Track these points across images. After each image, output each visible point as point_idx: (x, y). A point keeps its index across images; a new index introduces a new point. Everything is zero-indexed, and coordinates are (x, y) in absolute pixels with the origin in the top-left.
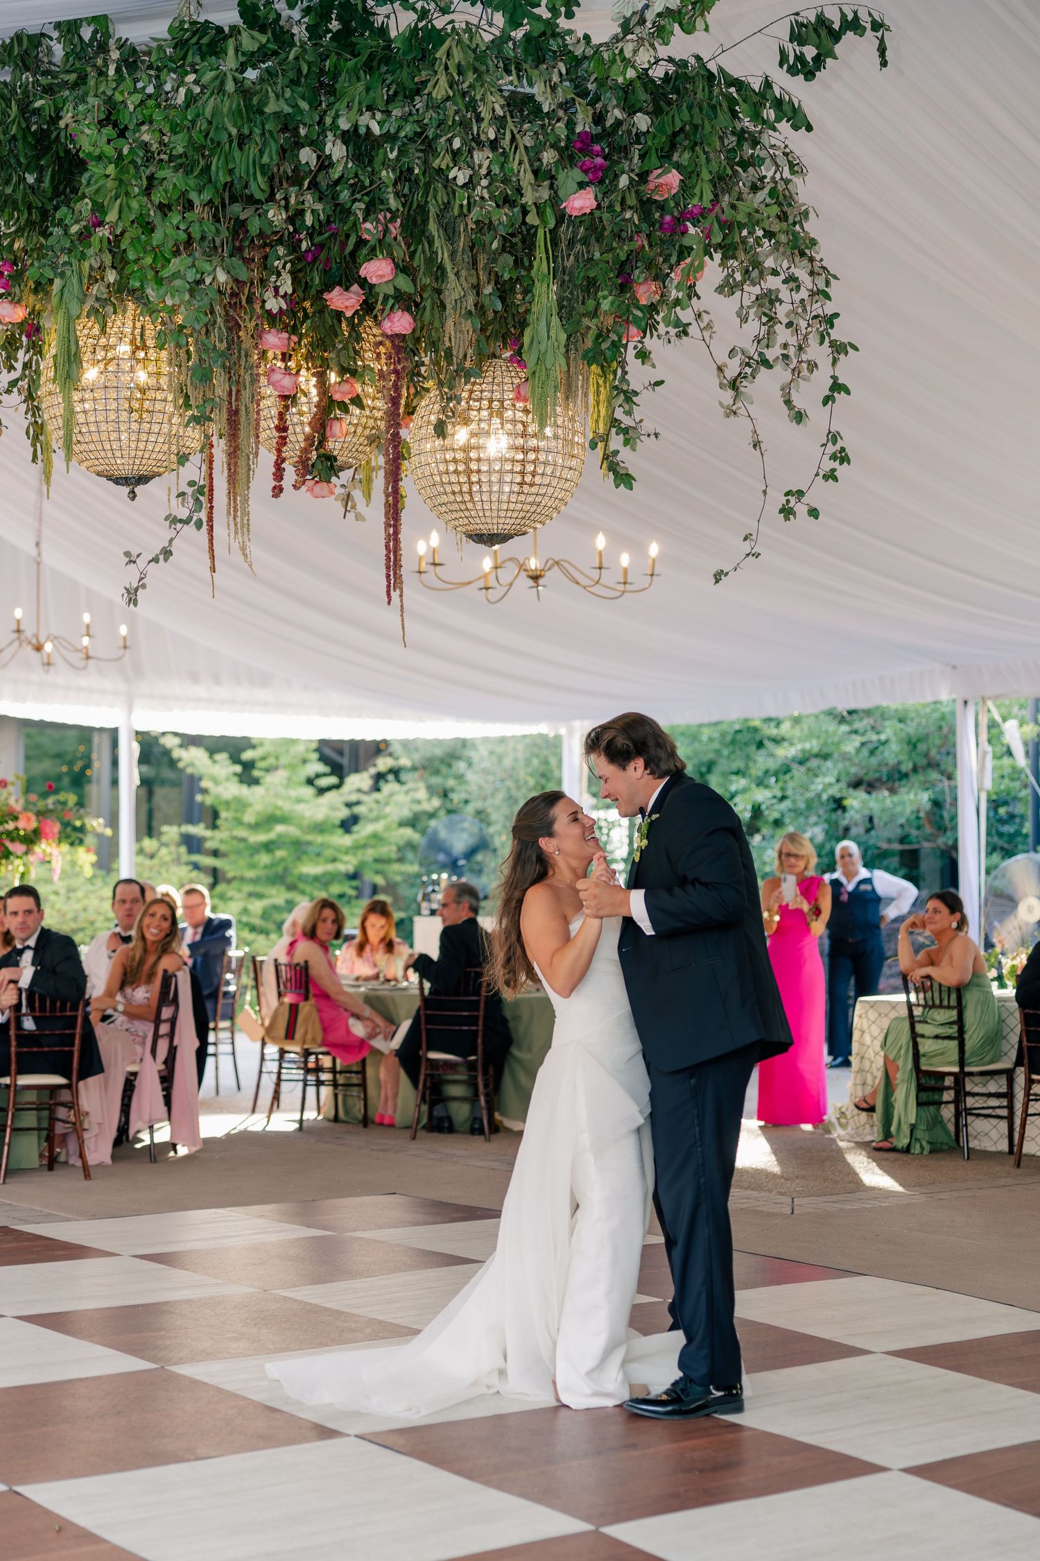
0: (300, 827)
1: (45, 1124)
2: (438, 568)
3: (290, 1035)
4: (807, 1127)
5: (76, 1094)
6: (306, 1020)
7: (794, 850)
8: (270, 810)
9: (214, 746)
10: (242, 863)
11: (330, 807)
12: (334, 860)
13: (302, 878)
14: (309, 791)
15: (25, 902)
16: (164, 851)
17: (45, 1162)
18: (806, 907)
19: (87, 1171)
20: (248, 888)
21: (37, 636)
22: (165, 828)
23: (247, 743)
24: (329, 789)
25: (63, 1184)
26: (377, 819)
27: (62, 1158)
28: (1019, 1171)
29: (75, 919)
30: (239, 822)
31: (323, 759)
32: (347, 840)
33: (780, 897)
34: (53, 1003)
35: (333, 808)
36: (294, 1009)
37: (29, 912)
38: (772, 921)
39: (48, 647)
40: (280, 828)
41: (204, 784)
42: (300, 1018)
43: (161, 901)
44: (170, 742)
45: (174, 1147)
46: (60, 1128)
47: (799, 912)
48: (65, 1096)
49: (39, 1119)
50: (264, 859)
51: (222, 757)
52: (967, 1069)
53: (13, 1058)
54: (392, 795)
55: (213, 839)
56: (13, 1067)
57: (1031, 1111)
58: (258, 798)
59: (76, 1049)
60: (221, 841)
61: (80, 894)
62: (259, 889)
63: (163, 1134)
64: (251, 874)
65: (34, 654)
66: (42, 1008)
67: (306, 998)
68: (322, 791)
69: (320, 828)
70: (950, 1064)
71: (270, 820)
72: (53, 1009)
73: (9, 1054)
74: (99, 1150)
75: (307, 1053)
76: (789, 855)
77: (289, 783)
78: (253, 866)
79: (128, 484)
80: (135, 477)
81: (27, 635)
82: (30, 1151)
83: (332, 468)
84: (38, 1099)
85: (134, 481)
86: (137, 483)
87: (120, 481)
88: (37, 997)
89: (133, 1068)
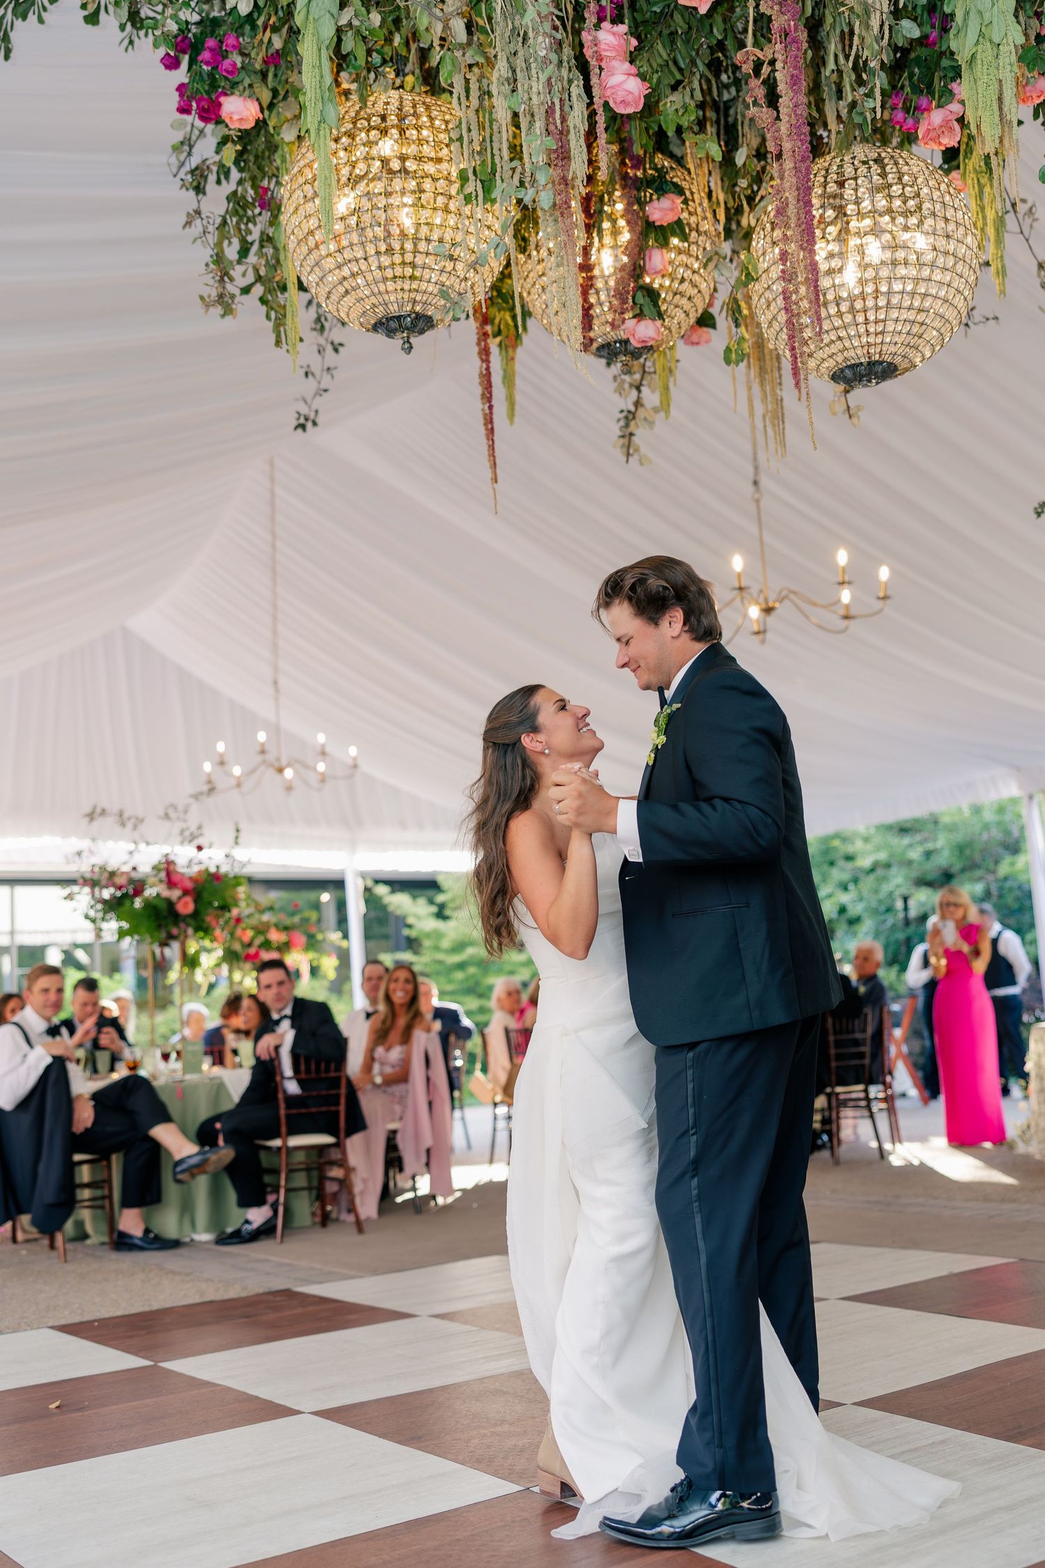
1: (315, 1183)
4: (991, 1144)
5: (344, 1153)
7: (953, 900)
8: (459, 938)
15: (277, 974)
17: (318, 1219)
18: (966, 948)
19: (360, 1226)
21: (278, 759)
25: (339, 1239)
27: (334, 1215)
30: (437, 948)
37: (282, 983)
38: (938, 966)
39: (289, 773)
41: (410, 920)
44: (381, 891)
45: (434, 1197)
46: (331, 1188)
47: (959, 953)
48: (335, 1155)
49: (309, 1179)
50: (459, 975)
51: (421, 900)
53: (283, 1120)
56: (284, 1130)
58: (451, 930)
59: (342, 1108)
60: (426, 965)
63: (424, 1185)
65: (277, 776)
66: (308, 1071)
71: (460, 946)
72: (318, 1071)
73: (278, 1118)
74: (368, 1206)
78: (450, 981)
79: (402, 328)
80: (409, 315)
81: (270, 757)
82: (304, 1207)
83: (656, 305)
84: (307, 1159)
85: (409, 323)
86: (414, 329)
87: (392, 323)
88: (302, 1061)
89: (392, 1126)
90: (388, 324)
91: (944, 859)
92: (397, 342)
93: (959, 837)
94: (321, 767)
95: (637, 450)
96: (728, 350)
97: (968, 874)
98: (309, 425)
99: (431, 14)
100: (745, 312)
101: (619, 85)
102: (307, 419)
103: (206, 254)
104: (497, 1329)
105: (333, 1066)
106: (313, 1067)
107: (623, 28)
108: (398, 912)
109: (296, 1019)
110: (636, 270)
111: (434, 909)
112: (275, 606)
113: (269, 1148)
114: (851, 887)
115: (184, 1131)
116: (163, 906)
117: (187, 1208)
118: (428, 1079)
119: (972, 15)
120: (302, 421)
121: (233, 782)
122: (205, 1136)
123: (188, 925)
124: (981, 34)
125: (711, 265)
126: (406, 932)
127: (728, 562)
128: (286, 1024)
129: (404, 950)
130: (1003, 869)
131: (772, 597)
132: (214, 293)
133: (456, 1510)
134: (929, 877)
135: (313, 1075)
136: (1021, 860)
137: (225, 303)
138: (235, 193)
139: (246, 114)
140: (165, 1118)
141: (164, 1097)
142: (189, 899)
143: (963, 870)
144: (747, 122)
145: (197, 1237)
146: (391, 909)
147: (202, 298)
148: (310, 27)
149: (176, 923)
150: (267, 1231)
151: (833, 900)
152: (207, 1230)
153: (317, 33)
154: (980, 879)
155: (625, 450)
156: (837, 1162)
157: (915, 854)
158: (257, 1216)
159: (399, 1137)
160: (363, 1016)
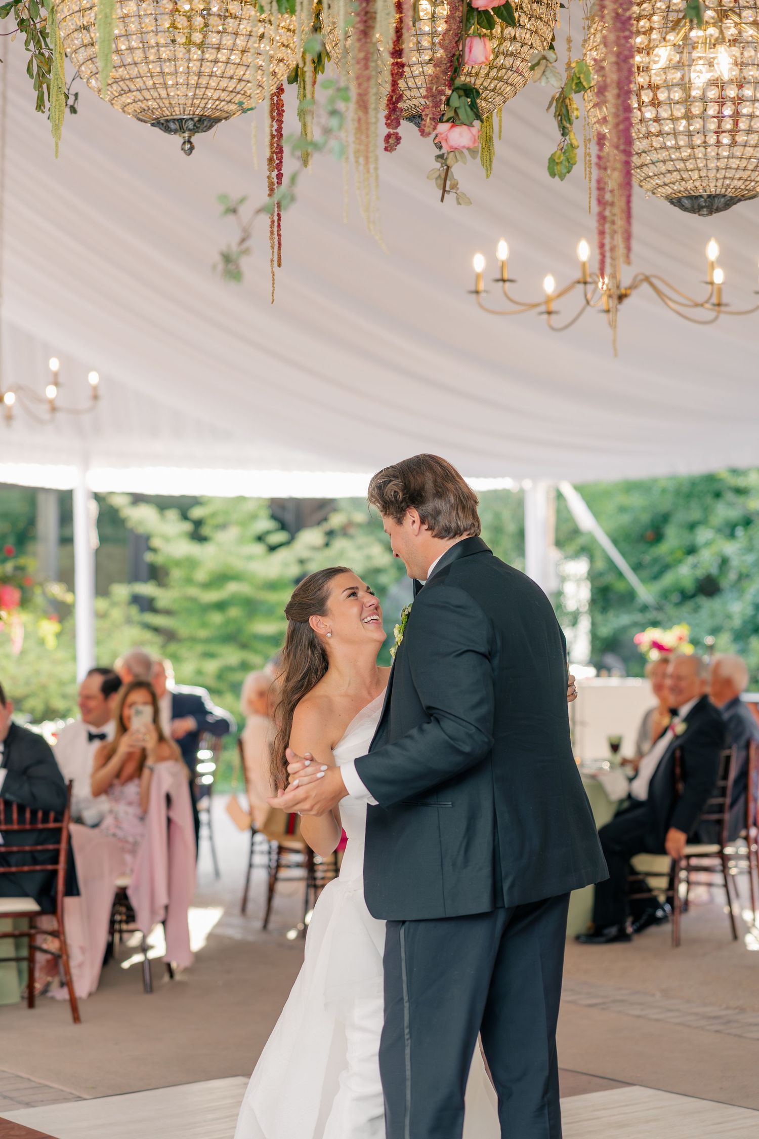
0: (253, 586)
1: (24, 955)
2: (507, 284)
8: (220, 568)
9: (162, 504)
10: (193, 622)
11: (282, 564)
13: (256, 637)
14: (259, 549)
16: (114, 612)
17: (24, 998)
20: (200, 648)
22: (114, 588)
23: (196, 501)
24: (281, 545)
25: (47, 1029)
27: (43, 993)
29: (27, 683)
30: (189, 581)
31: (274, 517)
34: (34, 813)
35: (286, 565)
39: (9, 399)
40: (232, 588)
41: (155, 542)
44: (119, 502)
46: (43, 960)
49: (18, 947)
50: (216, 618)
51: (172, 515)
54: (344, 551)
55: (163, 597)
58: (210, 556)
60: (173, 600)
62: (214, 648)
64: (203, 633)
68: (273, 548)
69: (274, 586)
71: (221, 579)
72: (34, 820)
77: (241, 540)
78: (204, 625)
79: (182, 129)
80: (192, 119)
83: (473, 106)
84: (15, 926)
85: (190, 125)
86: (196, 129)
87: (172, 126)
89: (121, 882)
90: (165, 125)
92: (176, 140)
94: (51, 392)
95: (455, 186)
96: (552, 161)
105: (52, 815)
106: (28, 815)
108: (141, 530)
110: (453, 64)
111: (187, 527)
114: (740, 532)
118: (169, 821)
126: (149, 557)
129: (145, 581)
135: (28, 827)
146: (130, 524)
151: (714, 548)
155: (441, 182)
156: (677, 942)
159: (130, 892)
160: (84, 736)
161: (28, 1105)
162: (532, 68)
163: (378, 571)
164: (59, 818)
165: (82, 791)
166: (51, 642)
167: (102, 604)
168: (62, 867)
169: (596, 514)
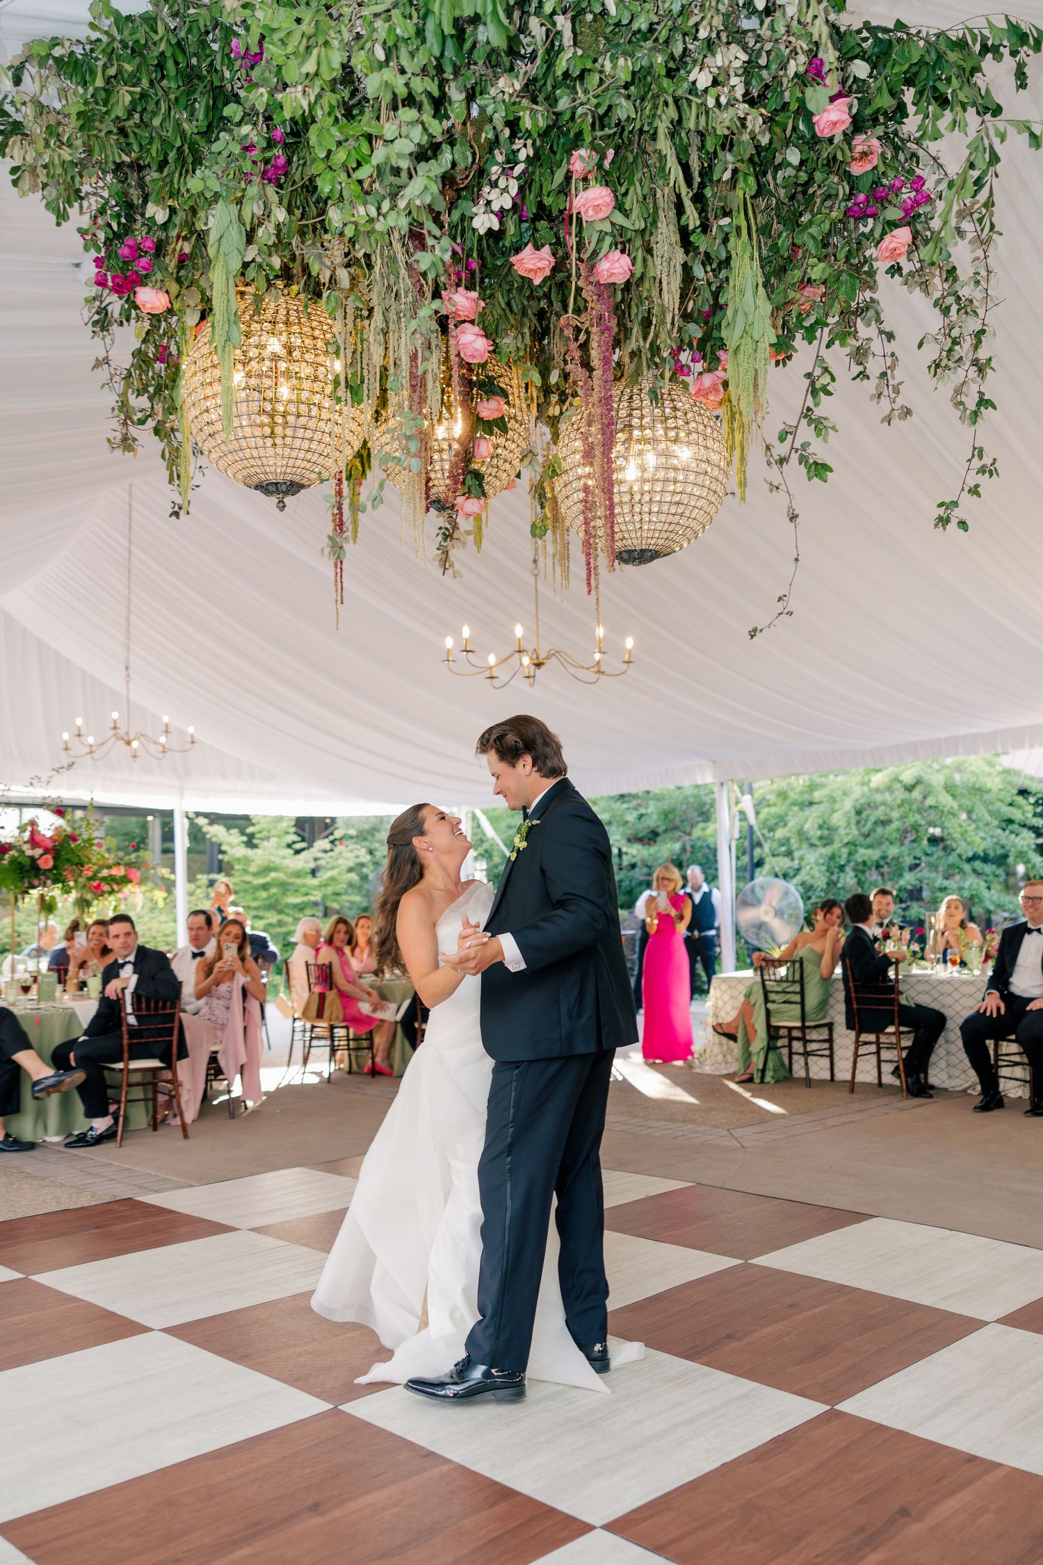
0: (286, 874)
1: (149, 1096)
3: (320, 1015)
4: (679, 1063)
5: (175, 1074)
6: (331, 1005)
7: (667, 875)
8: (266, 864)
10: (248, 897)
11: (303, 861)
12: (307, 894)
13: (287, 905)
14: (290, 852)
15: (124, 927)
16: (199, 891)
17: (151, 1124)
18: (673, 913)
19: (184, 1128)
20: (253, 913)
21: (127, 733)
22: (199, 876)
23: (249, 820)
24: (302, 850)
25: (166, 1144)
26: (332, 868)
27: (164, 1120)
28: (855, 1096)
30: (246, 871)
31: (299, 830)
32: (315, 882)
33: (656, 908)
34: (156, 1004)
35: (306, 862)
36: (322, 997)
37: (128, 934)
38: (652, 924)
39: (135, 744)
40: (273, 875)
41: (224, 848)
42: (327, 1003)
43: (235, 922)
44: (202, 820)
46: (163, 1098)
47: (668, 916)
49: (145, 1092)
50: (264, 894)
51: (233, 828)
52: (807, 1024)
53: (126, 1048)
54: (340, 853)
56: (126, 1055)
57: (860, 1052)
58: (259, 856)
61: (146, 919)
62: (260, 913)
64: (255, 904)
65: (125, 747)
67: (331, 989)
68: (298, 852)
69: (298, 874)
70: (792, 1019)
71: (266, 870)
72: (156, 1008)
73: (121, 1046)
74: (191, 1110)
75: (332, 1028)
76: (664, 879)
77: (278, 847)
78: (255, 899)
79: (277, 492)
80: (284, 484)
81: (121, 732)
82: (140, 1116)
83: (481, 486)
84: (144, 1078)
85: (284, 488)
86: (286, 493)
87: (270, 488)
88: (143, 1000)
89: (214, 1048)
90: (267, 488)
91: (653, 821)
92: (274, 500)
93: (666, 805)
94: (163, 739)
95: (451, 566)
96: (534, 526)
97: (669, 835)
98: (182, 513)
99: (322, 263)
100: (549, 495)
101: (470, 343)
102: (180, 508)
103: (112, 399)
104: (304, 1245)
107: (474, 295)
108: (215, 840)
109: (138, 966)
110: (467, 456)
111: (245, 839)
112: (129, 600)
113: (113, 1070)
115: (40, 1056)
116: (27, 862)
117: (41, 1115)
118: (244, 1009)
119: (740, 315)
120: (176, 509)
121: (87, 750)
122: (59, 1059)
123: (48, 878)
124: (745, 331)
125: (526, 461)
126: (220, 857)
127: (512, 631)
128: (129, 969)
130: (697, 832)
131: (542, 655)
132: (119, 436)
133: (282, 1428)
134: (640, 835)
135: (151, 1011)
136: (711, 827)
137: (127, 443)
138: (139, 351)
139: (157, 303)
140: (28, 1046)
141: (25, 1026)
142: (49, 856)
143: (666, 831)
144: (558, 331)
145: (48, 1139)
146: (209, 838)
147: (109, 440)
148: (221, 258)
149: (37, 876)
150: (109, 1136)
152: (57, 1134)
153: (226, 265)
154: (678, 839)
155: (442, 563)
157: (631, 817)
158: (101, 1125)
159: (219, 1056)
160: (190, 955)
161: (157, 1191)
162: (522, 460)
163: (362, 865)
164: (174, 1006)
165: (188, 990)
166: (161, 904)
167: (192, 886)
168: (175, 1038)
169: (496, 829)
